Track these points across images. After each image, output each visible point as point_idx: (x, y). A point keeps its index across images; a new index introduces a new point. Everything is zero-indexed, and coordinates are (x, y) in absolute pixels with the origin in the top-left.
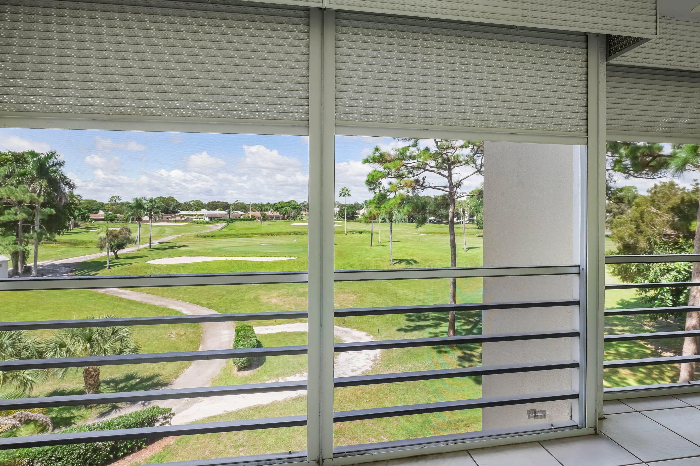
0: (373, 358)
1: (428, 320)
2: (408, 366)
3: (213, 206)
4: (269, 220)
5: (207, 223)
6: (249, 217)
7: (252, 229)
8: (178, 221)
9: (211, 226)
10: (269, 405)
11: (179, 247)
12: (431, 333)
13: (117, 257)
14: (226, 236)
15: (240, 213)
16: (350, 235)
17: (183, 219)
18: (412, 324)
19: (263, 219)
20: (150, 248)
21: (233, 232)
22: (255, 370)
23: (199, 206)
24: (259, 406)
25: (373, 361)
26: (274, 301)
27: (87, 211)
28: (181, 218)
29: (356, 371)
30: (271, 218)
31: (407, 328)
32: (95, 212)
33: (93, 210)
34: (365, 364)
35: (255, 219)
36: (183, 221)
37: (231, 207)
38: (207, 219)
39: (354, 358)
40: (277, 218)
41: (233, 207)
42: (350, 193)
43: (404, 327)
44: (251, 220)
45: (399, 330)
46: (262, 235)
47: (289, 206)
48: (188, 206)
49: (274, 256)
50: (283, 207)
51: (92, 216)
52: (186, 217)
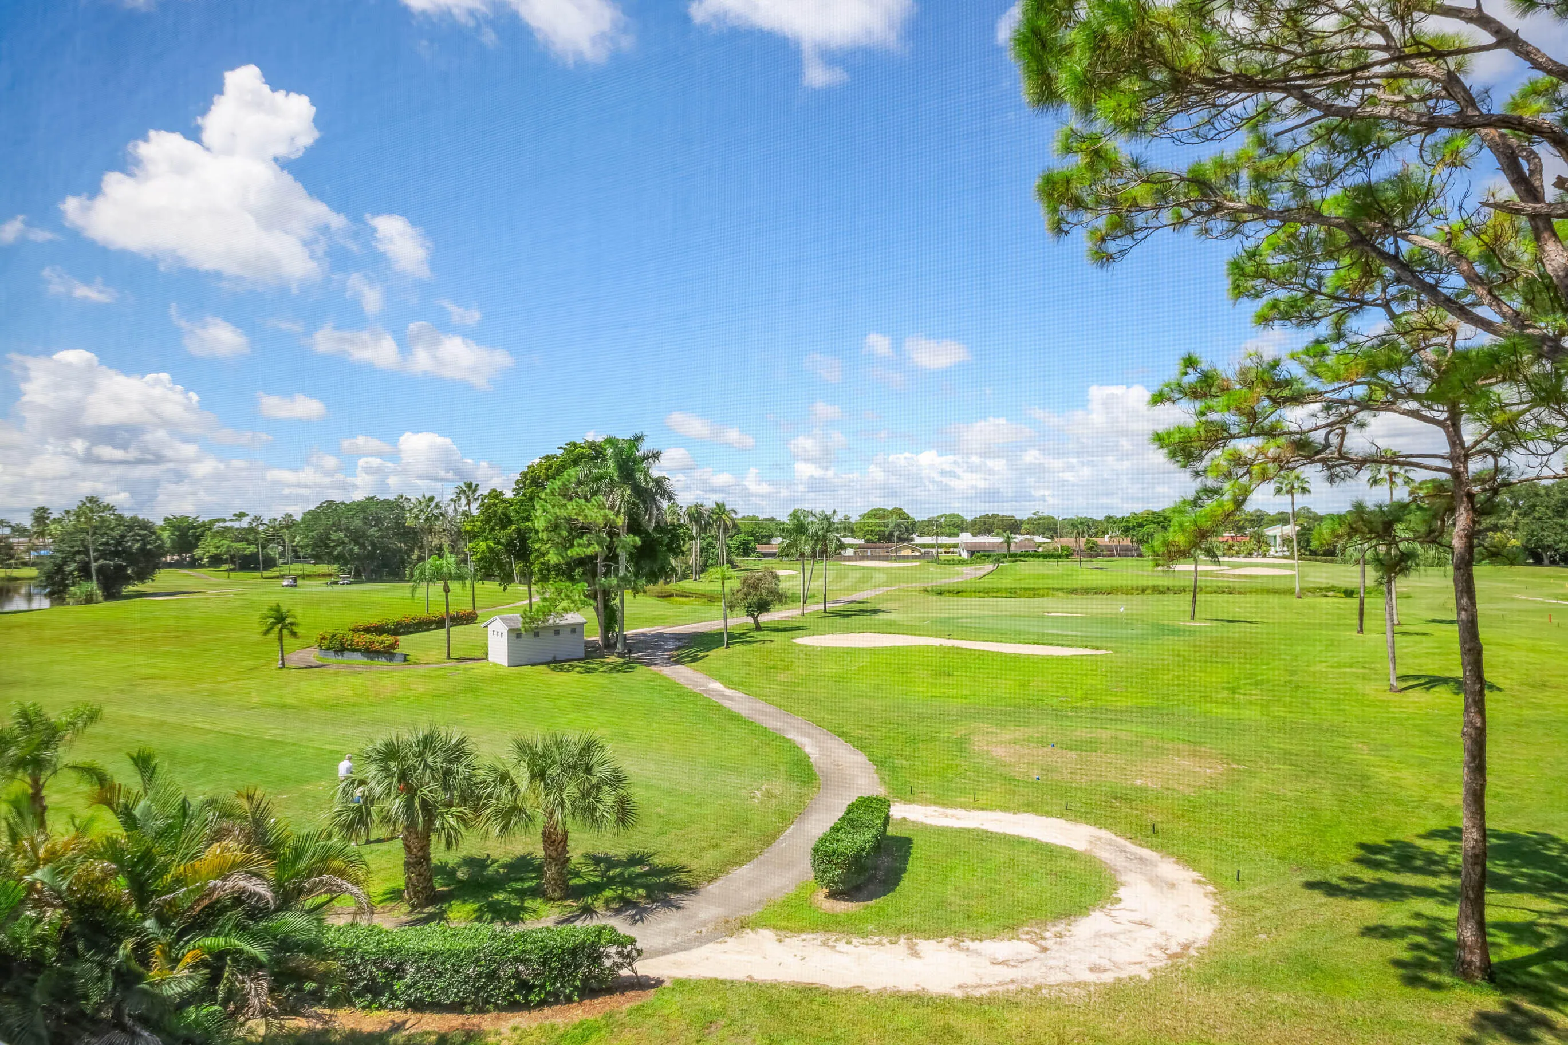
0: (1175, 948)
1: (1435, 874)
2: (1275, 997)
3: (985, 525)
4: (1103, 556)
5: (962, 562)
6: (1056, 550)
7: (1053, 577)
8: (906, 558)
9: (965, 569)
10: (839, 992)
11: (875, 612)
12: (1418, 915)
13: (758, 628)
14: (986, 592)
15: (1039, 539)
16: (1308, 600)
17: (917, 554)
18: (1368, 875)
19: (1091, 556)
20: (825, 611)
21: (1007, 583)
22: (862, 903)
23: (957, 525)
24: (816, 989)
25: (1170, 957)
26: (1000, 752)
27: (751, 538)
28: (913, 551)
29: (1105, 970)
30: (1111, 552)
31: (1344, 885)
32: (764, 540)
33: (763, 537)
34: (1143, 958)
35: (1072, 555)
36: (915, 558)
37: (1024, 526)
38: (965, 555)
39: (1121, 937)
40: (1125, 552)
41: (1027, 526)
42: (1306, 485)
43: (1334, 881)
44: (1060, 556)
45: (1310, 885)
46: (1073, 591)
47: (1158, 523)
48: (932, 527)
49: (1058, 645)
50: (1141, 525)
51: (761, 548)
52: (923, 550)
